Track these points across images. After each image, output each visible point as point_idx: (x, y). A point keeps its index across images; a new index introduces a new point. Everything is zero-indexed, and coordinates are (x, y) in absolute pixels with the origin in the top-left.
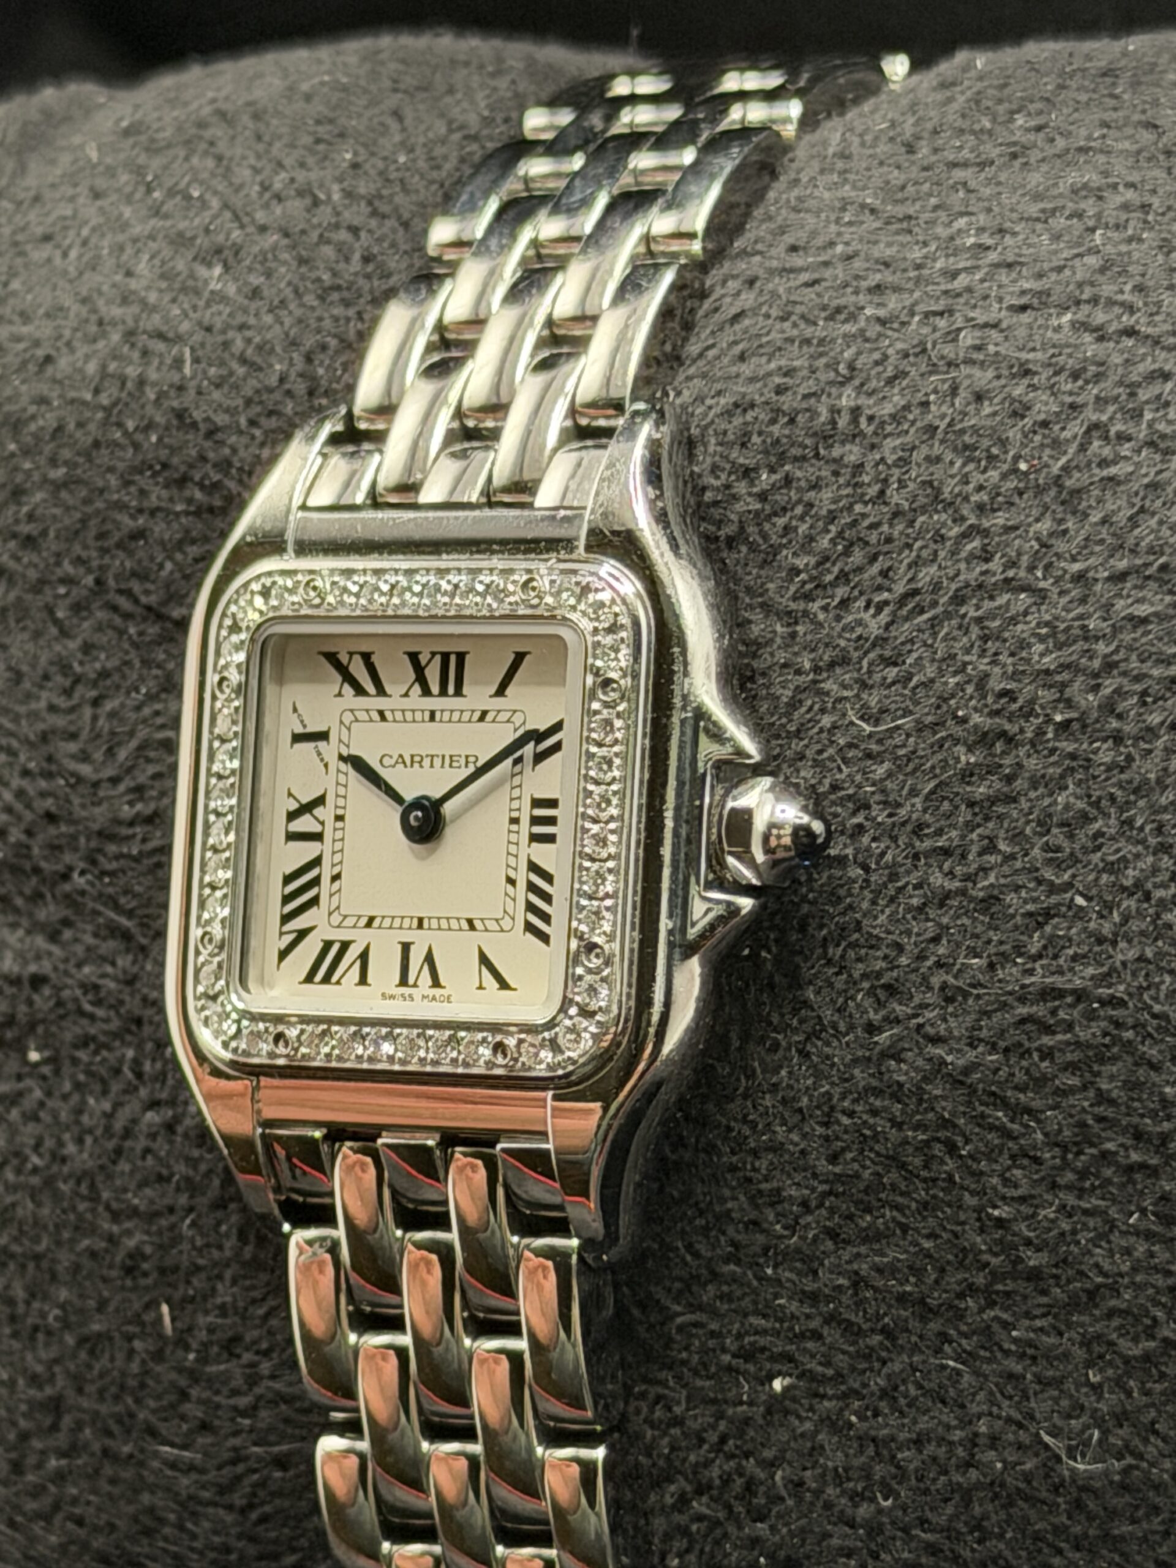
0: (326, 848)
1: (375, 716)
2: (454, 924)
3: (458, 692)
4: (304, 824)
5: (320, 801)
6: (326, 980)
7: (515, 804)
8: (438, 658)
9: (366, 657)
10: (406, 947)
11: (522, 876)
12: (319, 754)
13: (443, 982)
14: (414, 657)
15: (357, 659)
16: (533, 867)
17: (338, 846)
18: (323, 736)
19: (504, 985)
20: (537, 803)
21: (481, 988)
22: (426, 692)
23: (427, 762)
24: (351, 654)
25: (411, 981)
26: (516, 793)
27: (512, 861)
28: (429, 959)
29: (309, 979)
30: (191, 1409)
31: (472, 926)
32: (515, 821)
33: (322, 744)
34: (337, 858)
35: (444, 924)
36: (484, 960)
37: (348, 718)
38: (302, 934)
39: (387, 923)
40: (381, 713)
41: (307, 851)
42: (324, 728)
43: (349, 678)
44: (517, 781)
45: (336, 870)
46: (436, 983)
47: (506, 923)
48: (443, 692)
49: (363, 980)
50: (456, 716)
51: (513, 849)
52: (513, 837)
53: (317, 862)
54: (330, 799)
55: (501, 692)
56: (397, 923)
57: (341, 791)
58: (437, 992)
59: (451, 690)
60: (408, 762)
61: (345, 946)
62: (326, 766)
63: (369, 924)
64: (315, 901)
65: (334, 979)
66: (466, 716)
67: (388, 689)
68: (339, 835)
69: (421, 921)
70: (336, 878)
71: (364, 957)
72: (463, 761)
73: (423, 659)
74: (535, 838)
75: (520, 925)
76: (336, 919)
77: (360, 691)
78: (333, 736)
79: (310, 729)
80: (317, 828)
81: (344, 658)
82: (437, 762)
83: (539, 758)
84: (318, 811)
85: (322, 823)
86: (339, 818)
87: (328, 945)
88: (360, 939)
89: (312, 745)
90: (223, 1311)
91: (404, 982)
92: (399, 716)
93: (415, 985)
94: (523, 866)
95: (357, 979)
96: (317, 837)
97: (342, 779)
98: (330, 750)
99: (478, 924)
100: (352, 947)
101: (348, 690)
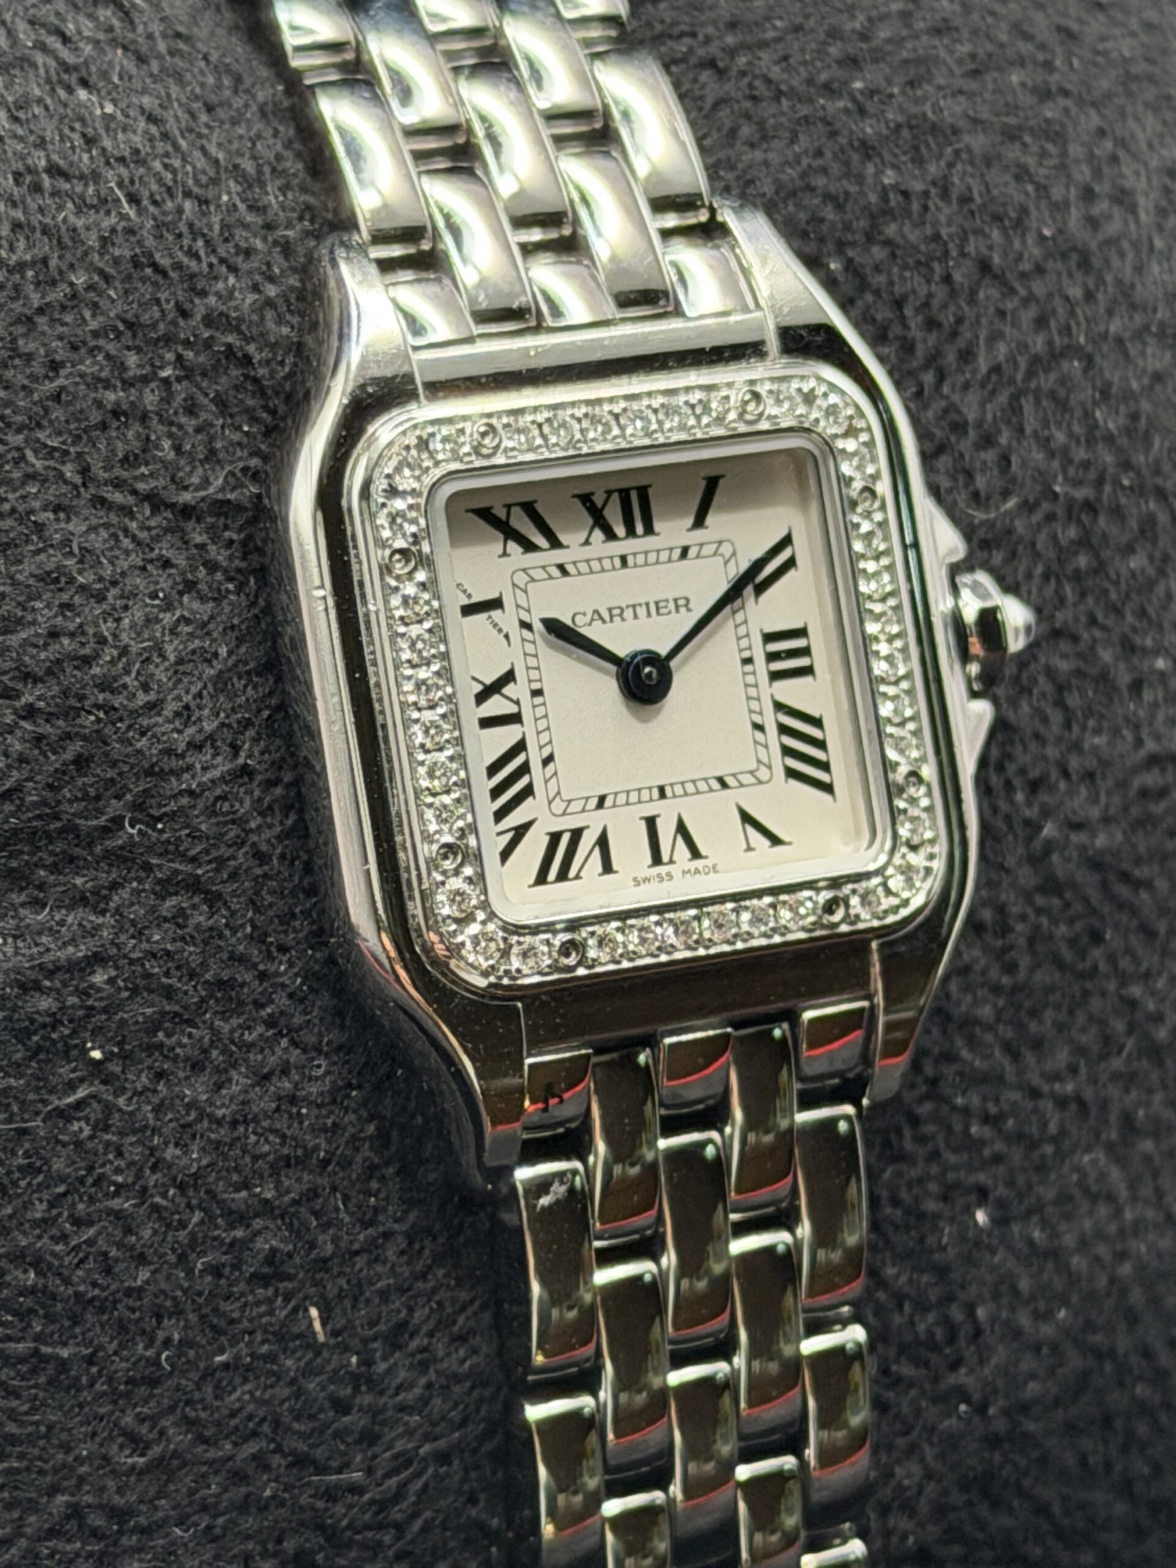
0: (528, 729)
1: (556, 572)
2: (702, 786)
3: (649, 530)
4: (496, 706)
5: (509, 677)
6: (562, 876)
7: (744, 643)
8: (615, 497)
9: (529, 509)
10: (651, 823)
11: (770, 720)
12: (495, 625)
13: (703, 851)
14: (586, 499)
15: (516, 511)
16: (779, 706)
17: (542, 724)
18: (496, 604)
19: (775, 840)
20: (769, 638)
21: (749, 849)
22: (610, 535)
23: (628, 614)
24: (509, 507)
25: (665, 858)
26: (742, 631)
27: (754, 705)
28: (682, 829)
29: (541, 879)
30: (355, 1420)
31: (724, 784)
32: (748, 661)
33: (496, 614)
34: (544, 738)
35: (692, 788)
36: (747, 818)
37: (521, 579)
38: (520, 831)
39: (621, 799)
40: (561, 568)
41: (507, 736)
42: (496, 595)
43: (511, 534)
44: (740, 617)
45: (546, 753)
46: (696, 854)
47: (763, 774)
48: (631, 532)
49: (607, 867)
50: (652, 557)
51: (752, 692)
52: (750, 679)
53: (520, 746)
54: (520, 674)
55: (699, 522)
56: (634, 797)
57: (532, 662)
58: (699, 863)
59: (640, 529)
60: (607, 617)
61: (577, 834)
62: (507, 637)
63: (601, 802)
64: (528, 791)
65: (572, 873)
66: (664, 556)
67: (563, 538)
68: (540, 712)
69: (662, 791)
70: (548, 760)
71: (603, 842)
72: (672, 605)
73: (599, 500)
74: (775, 676)
75: (780, 773)
76: (558, 806)
77: (529, 547)
78: (508, 602)
79: (475, 599)
80: (512, 709)
81: (501, 513)
82: (641, 612)
83: (760, 589)
84: (509, 690)
85: (517, 703)
86: (537, 693)
87: (555, 838)
88: (594, 824)
89: (484, 615)
90: (384, 1295)
91: (657, 860)
92: (583, 567)
93: (671, 862)
94: (769, 708)
95: (600, 869)
96: (515, 718)
97: (530, 648)
98: (507, 618)
99: (730, 781)
100: (586, 833)
101: (513, 547)
